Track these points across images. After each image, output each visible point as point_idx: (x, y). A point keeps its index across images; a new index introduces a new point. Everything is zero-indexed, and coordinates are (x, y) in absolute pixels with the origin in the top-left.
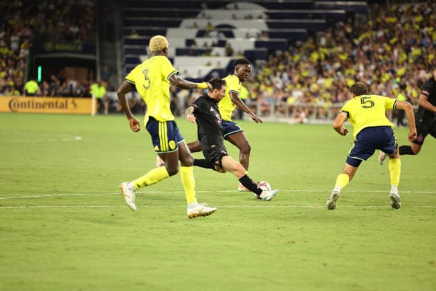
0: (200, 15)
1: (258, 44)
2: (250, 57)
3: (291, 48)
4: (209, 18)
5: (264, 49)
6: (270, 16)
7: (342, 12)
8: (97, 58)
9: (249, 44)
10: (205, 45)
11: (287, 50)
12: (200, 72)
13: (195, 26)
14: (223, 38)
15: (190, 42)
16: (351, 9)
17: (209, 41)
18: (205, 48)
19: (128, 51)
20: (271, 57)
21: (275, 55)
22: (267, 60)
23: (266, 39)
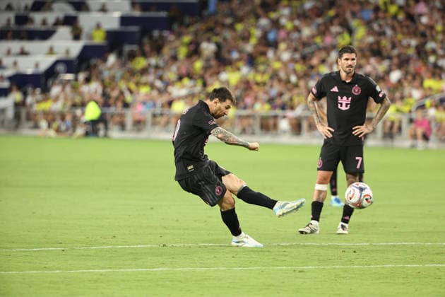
1: (124, 21)
2: (115, 41)
3: (176, 27)
5: (134, 29)
9: (112, 22)
10: (44, 22)
11: (170, 29)
12: (37, 65)
14: (71, 11)
15: (22, 19)
17: (51, 17)
18: (43, 28)
20: (146, 40)
21: (151, 37)
22: (141, 44)
23: (137, 13)
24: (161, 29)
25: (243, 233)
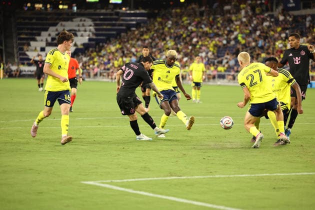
0: (59, 25)
1: (90, 40)
2: (86, 47)
3: (108, 42)
4: (64, 26)
5: (93, 43)
6: (96, 25)
7: (134, 22)
8: (3, 48)
9: (85, 40)
11: (106, 43)
13: (57, 30)
16: (139, 22)
19: (19, 44)
20: (97, 47)
21: (99, 46)
22: (96, 48)
23: (94, 37)
24: (103, 43)
25: (141, 134)
